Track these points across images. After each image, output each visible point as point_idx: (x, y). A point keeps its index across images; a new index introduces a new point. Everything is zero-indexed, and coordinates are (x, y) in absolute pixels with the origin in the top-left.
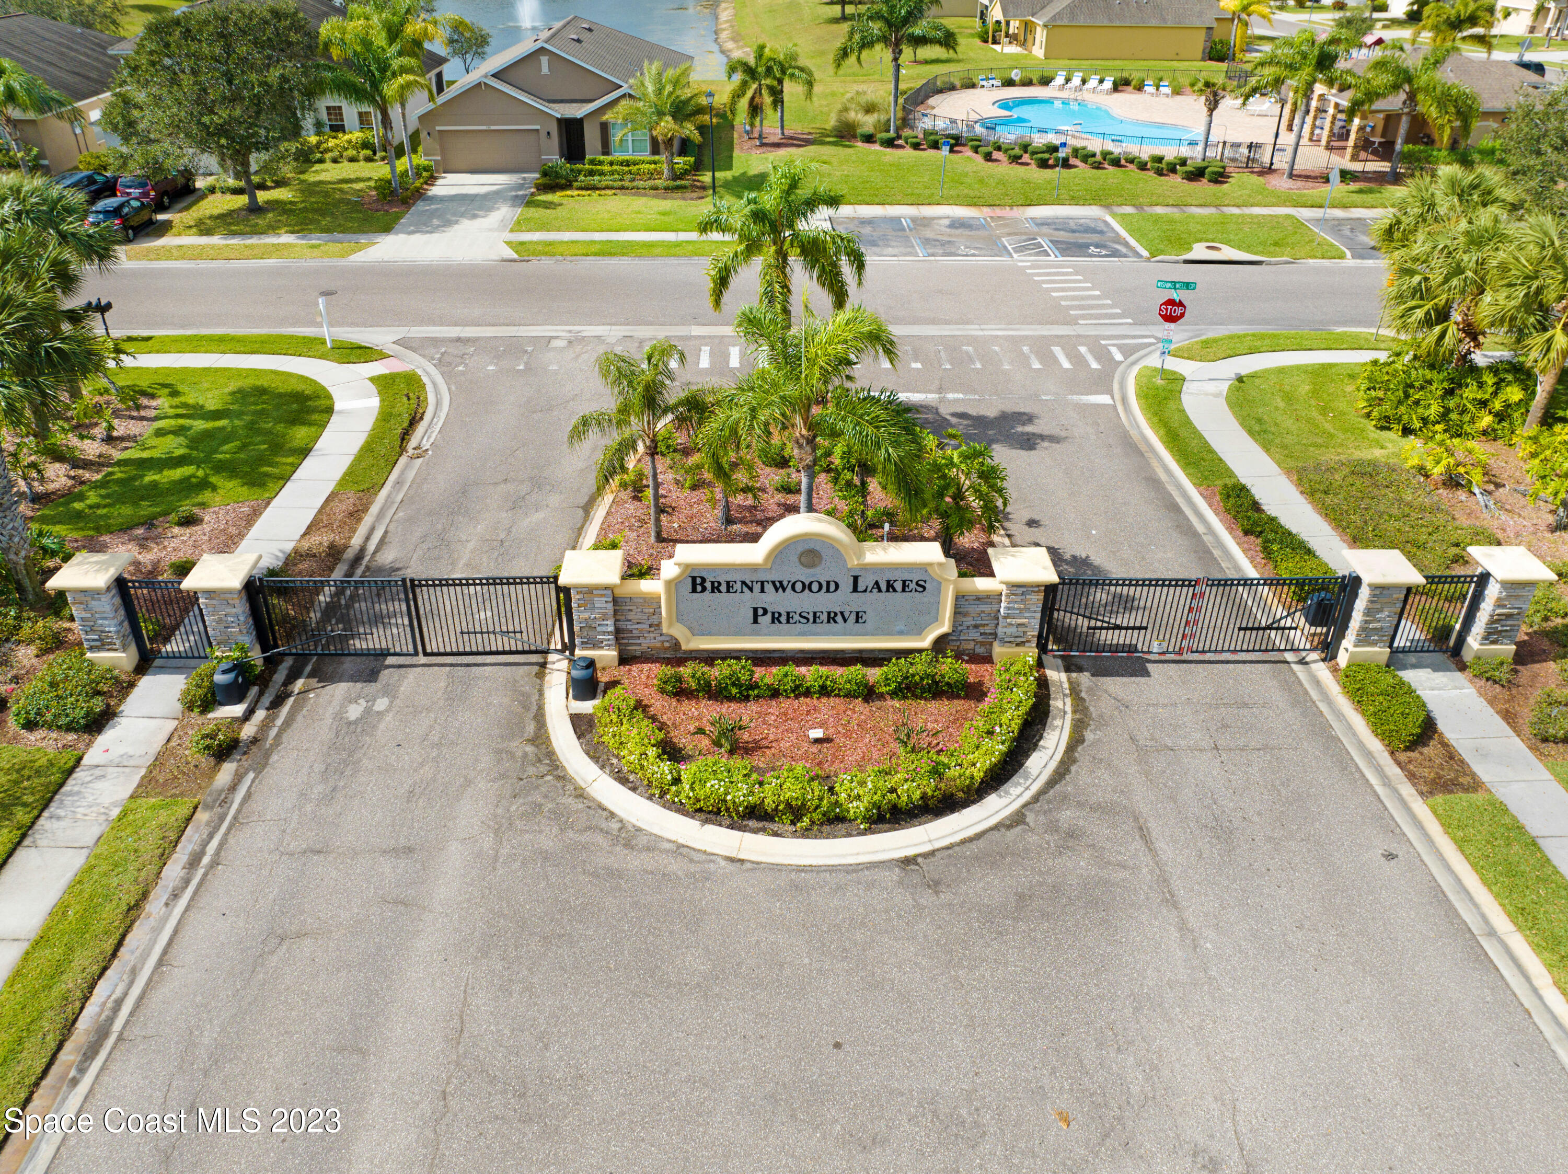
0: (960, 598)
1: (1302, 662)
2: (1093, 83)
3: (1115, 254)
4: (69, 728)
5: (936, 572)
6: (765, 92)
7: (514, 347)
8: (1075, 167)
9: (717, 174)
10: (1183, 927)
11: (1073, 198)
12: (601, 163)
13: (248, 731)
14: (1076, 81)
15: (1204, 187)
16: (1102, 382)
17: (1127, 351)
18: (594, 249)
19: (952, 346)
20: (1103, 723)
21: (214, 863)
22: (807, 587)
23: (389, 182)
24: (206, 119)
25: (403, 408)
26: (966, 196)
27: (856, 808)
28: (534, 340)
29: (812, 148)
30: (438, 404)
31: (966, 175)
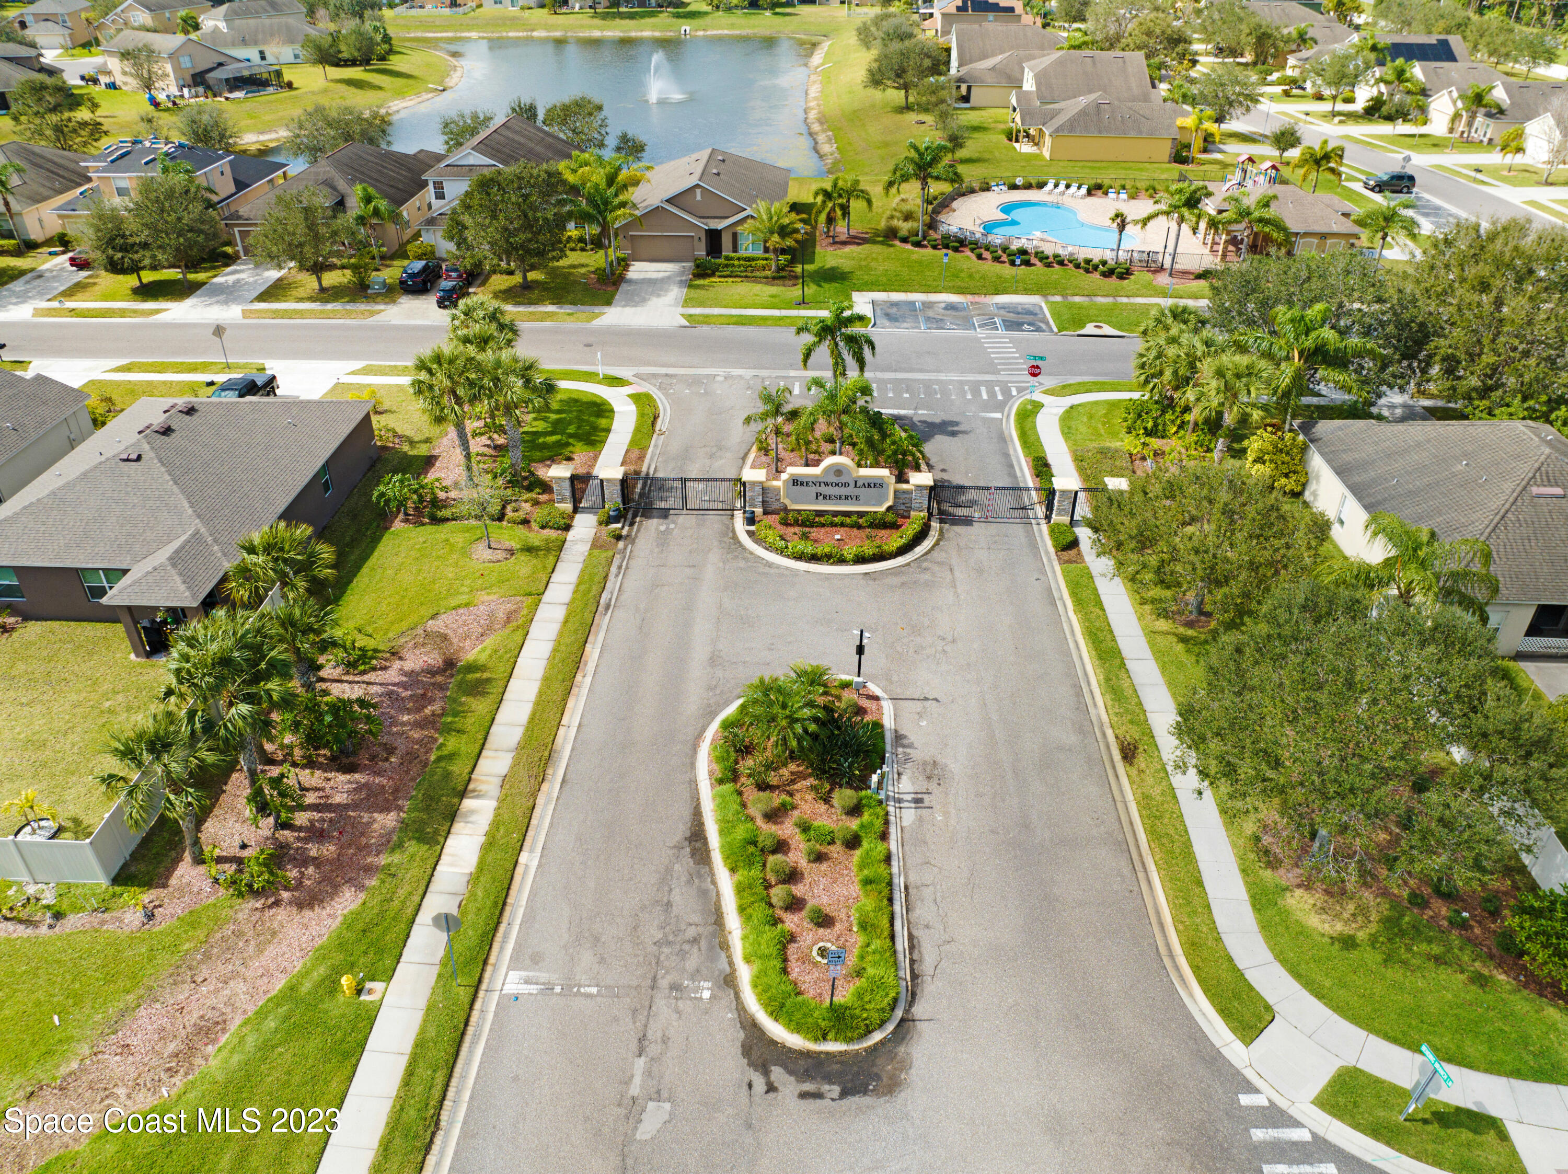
0: (896, 492)
1: (1038, 524)
2: (1073, 189)
3: (1039, 330)
4: (558, 529)
5: (886, 480)
6: (837, 209)
7: (696, 381)
8: (1034, 265)
9: (806, 267)
10: (955, 593)
11: (1025, 290)
12: (732, 259)
13: (624, 532)
14: (1062, 187)
15: (1113, 282)
16: (1000, 407)
17: (1020, 390)
18: (733, 320)
19: (927, 384)
20: (949, 539)
21: (627, 568)
22: (837, 485)
23: (604, 270)
24: (511, 240)
25: (648, 410)
26: (959, 287)
27: (851, 557)
28: (707, 376)
29: (867, 246)
30: (665, 409)
31: (962, 271)
